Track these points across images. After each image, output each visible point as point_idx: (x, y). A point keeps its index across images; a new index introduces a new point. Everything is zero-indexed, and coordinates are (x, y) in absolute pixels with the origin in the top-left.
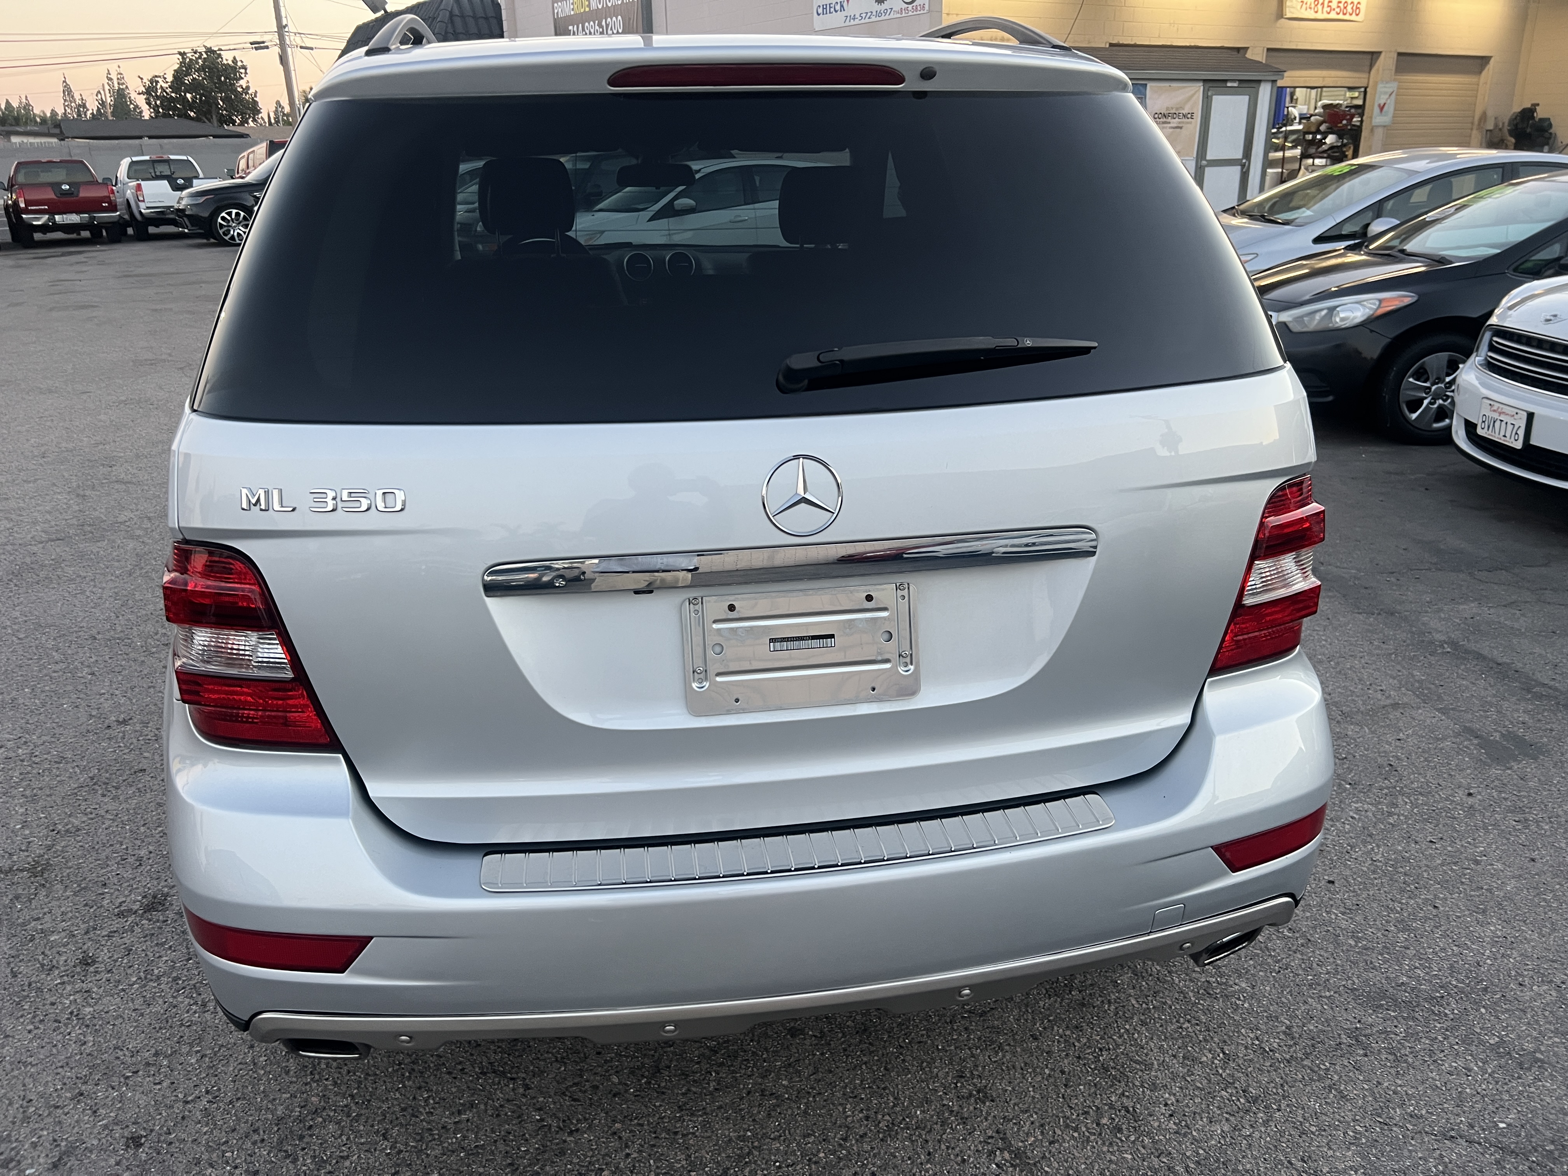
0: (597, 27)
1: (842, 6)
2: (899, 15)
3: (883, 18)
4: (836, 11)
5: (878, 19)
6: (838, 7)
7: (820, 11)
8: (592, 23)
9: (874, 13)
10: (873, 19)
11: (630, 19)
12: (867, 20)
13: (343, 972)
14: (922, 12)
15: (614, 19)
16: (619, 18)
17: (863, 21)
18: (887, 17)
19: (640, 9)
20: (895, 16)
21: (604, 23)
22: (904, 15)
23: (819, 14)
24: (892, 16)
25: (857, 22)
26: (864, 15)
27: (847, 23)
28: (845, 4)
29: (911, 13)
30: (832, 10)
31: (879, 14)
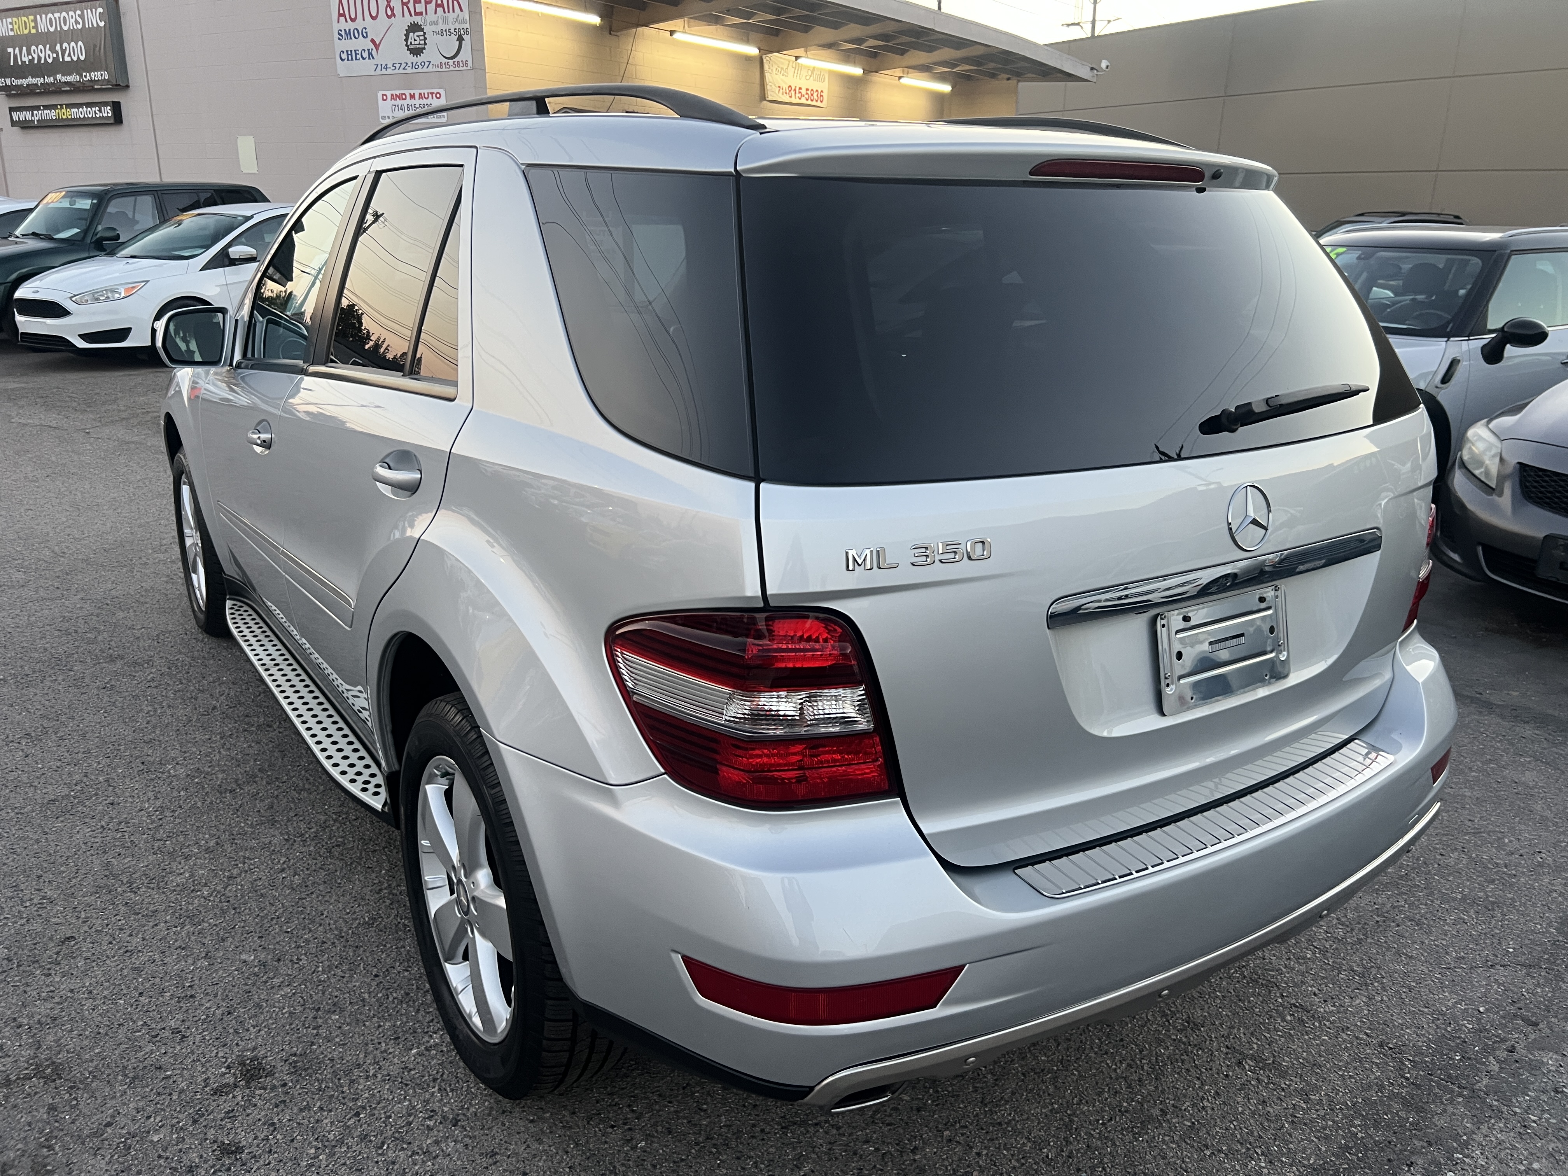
0: (48, 52)
1: (370, 54)
2: (439, 69)
3: (420, 70)
4: (364, 59)
5: (414, 70)
6: (365, 55)
7: (344, 56)
8: (41, 47)
9: (410, 64)
10: (409, 70)
11: (95, 46)
12: (401, 71)
13: (935, 1007)
14: (465, 68)
15: (73, 44)
16: (80, 43)
17: (397, 71)
18: (425, 69)
19: (108, 34)
20: (435, 69)
21: (58, 48)
22: (444, 69)
23: (342, 60)
24: (431, 69)
25: (389, 71)
26: (398, 66)
27: (378, 72)
28: (374, 52)
29: (452, 68)
30: (359, 56)
31: (414, 66)
